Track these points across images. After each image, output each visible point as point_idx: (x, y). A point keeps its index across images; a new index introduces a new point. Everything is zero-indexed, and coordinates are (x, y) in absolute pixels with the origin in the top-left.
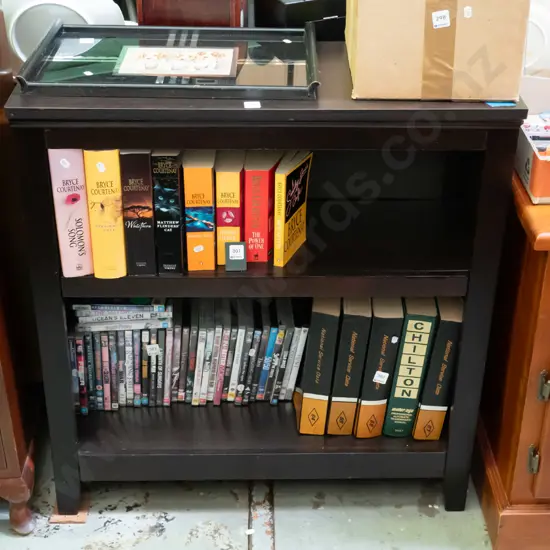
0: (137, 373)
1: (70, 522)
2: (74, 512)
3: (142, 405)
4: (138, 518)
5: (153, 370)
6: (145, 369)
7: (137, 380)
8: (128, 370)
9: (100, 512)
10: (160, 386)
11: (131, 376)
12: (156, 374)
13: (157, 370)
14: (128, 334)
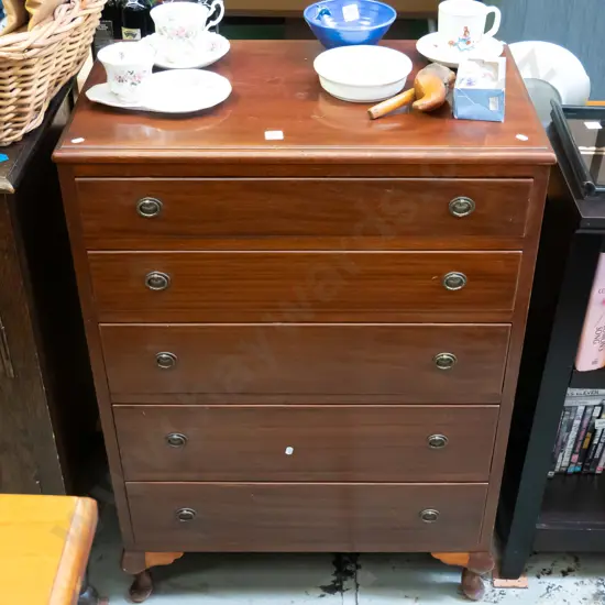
0: (580, 444)
1: (514, 587)
2: (515, 577)
3: (575, 473)
4: (577, 584)
5: (595, 442)
6: (587, 441)
7: (577, 450)
8: (569, 442)
9: (539, 577)
10: (597, 456)
11: (572, 446)
12: (597, 446)
13: (599, 441)
14: (581, 408)
